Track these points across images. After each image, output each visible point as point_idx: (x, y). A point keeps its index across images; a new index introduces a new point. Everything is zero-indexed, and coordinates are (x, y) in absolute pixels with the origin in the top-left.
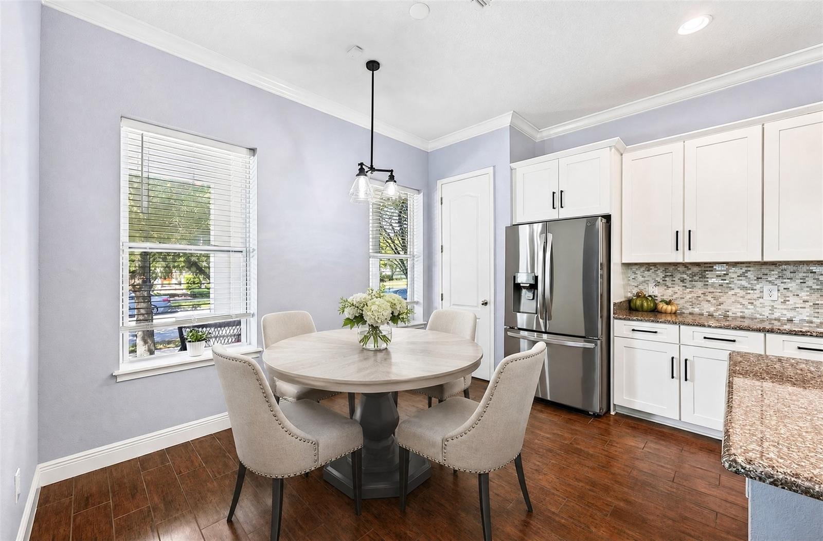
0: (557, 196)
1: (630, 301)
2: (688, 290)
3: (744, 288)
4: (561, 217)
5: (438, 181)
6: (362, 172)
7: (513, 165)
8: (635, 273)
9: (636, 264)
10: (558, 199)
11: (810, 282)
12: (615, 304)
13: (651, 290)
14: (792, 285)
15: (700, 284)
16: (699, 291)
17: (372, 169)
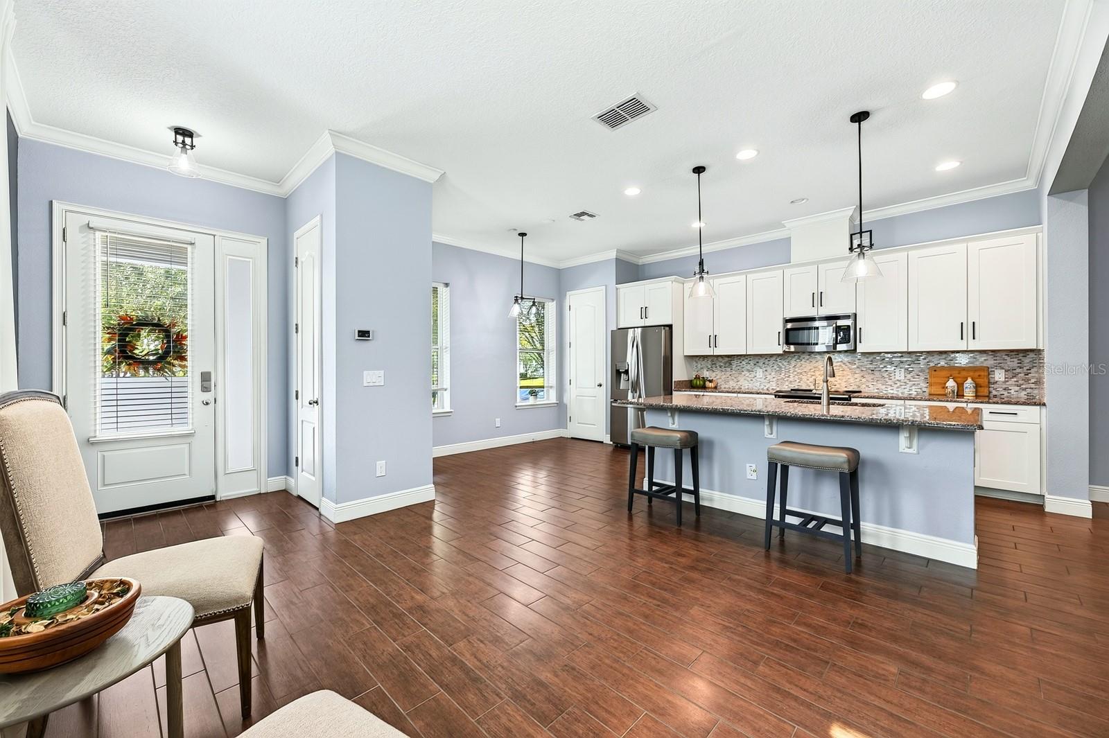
0: (643, 310)
1: (691, 381)
2: (723, 373)
3: (748, 371)
4: (646, 325)
5: (568, 293)
6: (516, 300)
7: (618, 286)
8: (697, 362)
9: (697, 356)
10: (644, 312)
11: (775, 367)
12: (675, 382)
13: (706, 374)
14: (769, 369)
15: (729, 369)
16: (728, 374)
17: (522, 298)
